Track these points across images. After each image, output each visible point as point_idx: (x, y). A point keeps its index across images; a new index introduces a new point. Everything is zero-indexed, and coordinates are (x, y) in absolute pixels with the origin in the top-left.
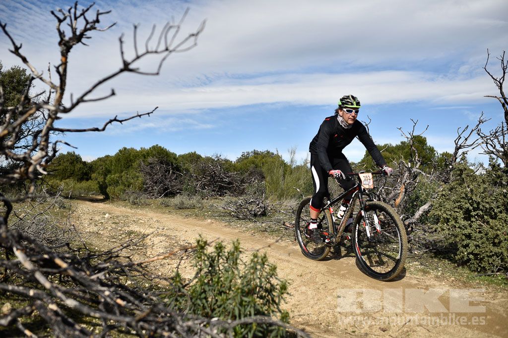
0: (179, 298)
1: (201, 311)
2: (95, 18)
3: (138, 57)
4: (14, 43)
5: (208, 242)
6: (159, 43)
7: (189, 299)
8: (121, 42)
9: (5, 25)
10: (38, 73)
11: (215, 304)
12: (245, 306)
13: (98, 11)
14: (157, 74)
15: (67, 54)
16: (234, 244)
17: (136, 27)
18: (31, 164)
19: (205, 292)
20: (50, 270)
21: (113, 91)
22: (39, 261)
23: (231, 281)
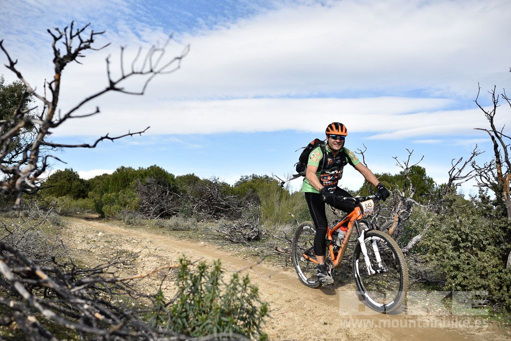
0: (160, 317)
1: (180, 330)
2: (89, 38)
3: (124, 77)
4: (10, 59)
5: (192, 262)
6: (144, 65)
7: (170, 317)
8: (108, 62)
9: (2, 41)
10: (32, 89)
11: (195, 324)
12: (224, 325)
13: (92, 31)
14: (142, 94)
15: (61, 71)
16: (215, 264)
17: (122, 49)
18: (19, 176)
19: (186, 311)
20: (30, 281)
21: (98, 108)
22: (23, 274)
23: (212, 301)
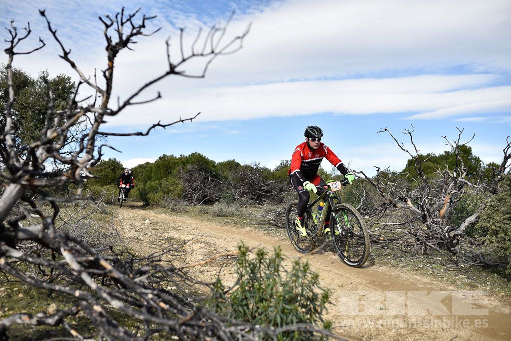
0: (220, 304)
1: (242, 317)
2: (141, 23)
3: (184, 60)
4: (63, 49)
5: (250, 248)
6: (205, 45)
7: (230, 306)
8: (168, 45)
9: (56, 31)
10: (85, 78)
11: (256, 311)
12: (287, 314)
13: (144, 16)
14: (203, 77)
15: (113, 59)
16: (275, 250)
17: (182, 30)
18: (78, 167)
19: (246, 298)
20: (96, 271)
21: (159, 93)
22: (84, 263)
23: (272, 288)
